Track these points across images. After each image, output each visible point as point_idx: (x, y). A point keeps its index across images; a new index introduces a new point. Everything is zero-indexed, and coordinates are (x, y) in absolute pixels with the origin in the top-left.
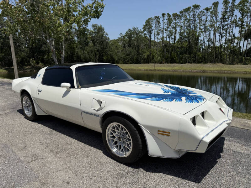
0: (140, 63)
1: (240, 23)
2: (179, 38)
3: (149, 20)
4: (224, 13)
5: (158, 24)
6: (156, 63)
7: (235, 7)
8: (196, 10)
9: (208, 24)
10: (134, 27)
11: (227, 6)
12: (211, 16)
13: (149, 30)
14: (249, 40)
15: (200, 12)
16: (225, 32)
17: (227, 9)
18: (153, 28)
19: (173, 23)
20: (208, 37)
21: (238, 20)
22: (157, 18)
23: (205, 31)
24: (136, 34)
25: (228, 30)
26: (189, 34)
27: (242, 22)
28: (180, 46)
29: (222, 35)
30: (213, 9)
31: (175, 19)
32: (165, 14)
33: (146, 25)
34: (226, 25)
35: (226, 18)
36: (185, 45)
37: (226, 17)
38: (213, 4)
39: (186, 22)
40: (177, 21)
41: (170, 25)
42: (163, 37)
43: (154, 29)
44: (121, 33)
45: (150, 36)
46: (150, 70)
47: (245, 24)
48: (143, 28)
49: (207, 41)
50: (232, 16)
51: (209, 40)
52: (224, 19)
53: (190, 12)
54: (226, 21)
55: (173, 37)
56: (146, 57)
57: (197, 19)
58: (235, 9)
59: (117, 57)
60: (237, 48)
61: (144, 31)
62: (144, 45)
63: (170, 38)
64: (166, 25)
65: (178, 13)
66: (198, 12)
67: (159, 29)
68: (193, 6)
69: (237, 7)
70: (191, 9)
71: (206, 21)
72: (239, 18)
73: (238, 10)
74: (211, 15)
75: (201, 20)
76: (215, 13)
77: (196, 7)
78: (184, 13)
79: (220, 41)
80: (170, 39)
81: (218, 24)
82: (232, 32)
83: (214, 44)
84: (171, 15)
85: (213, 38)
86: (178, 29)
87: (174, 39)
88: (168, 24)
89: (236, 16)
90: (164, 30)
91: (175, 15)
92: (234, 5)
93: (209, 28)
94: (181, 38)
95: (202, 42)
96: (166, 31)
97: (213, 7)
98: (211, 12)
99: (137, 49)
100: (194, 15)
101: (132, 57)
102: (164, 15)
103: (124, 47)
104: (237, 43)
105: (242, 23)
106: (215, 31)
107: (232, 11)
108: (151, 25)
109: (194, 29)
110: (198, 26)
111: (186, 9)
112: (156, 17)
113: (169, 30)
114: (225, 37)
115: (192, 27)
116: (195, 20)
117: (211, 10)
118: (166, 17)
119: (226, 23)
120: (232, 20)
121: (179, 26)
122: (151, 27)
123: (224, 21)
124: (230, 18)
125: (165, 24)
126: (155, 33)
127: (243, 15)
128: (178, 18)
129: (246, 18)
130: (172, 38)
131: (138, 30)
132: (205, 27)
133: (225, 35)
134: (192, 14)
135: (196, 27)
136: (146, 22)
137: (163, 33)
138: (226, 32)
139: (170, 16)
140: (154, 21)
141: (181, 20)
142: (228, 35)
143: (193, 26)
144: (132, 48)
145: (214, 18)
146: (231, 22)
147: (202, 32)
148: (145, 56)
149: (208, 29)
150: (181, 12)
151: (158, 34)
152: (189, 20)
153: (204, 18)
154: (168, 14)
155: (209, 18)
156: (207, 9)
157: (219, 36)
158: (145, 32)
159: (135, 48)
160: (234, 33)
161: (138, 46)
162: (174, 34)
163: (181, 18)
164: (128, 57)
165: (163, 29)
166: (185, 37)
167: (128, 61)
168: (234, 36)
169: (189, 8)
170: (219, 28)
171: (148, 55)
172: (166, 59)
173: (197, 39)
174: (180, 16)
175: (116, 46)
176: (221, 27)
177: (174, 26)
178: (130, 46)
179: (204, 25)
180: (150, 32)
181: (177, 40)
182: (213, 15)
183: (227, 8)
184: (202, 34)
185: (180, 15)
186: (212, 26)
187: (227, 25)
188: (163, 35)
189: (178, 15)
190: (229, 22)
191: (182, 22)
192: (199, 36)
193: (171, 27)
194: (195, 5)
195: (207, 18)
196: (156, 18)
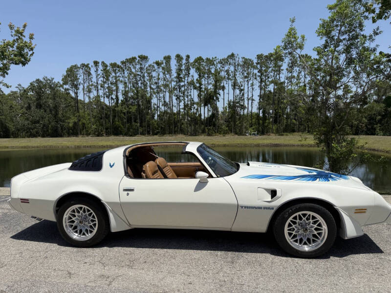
0: (61, 136)
1: (198, 85)
2: (122, 99)
3: (72, 67)
4: (179, 71)
5: (89, 76)
6: (90, 134)
7: (191, 65)
8: (143, 63)
9: (161, 83)
10: (46, 77)
11: (181, 62)
12: (164, 73)
13: (74, 84)
14: (209, 105)
15: (149, 66)
16: (182, 95)
17: (182, 67)
18: (80, 81)
19: (111, 76)
20: (163, 101)
21: (195, 81)
22: (85, 66)
23: (158, 93)
24: (50, 87)
25: (186, 93)
26: (137, 94)
27: (201, 84)
28: (125, 111)
29: (179, 98)
30: (164, 64)
31: (115, 71)
32: (99, 63)
33: (68, 76)
34: (182, 86)
35: (181, 78)
36: (134, 109)
37: (182, 76)
38: (165, 58)
39: (131, 78)
40: (118, 75)
41: (108, 79)
42: (98, 96)
43: (82, 82)
44: (20, 85)
45: (76, 93)
46: (85, 147)
47: (203, 87)
48: (63, 80)
49: (162, 105)
50: (189, 76)
51: (165, 104)
52: (179, 79)
53: (136, 65)
54: (182, 81)
55: (114, 97)
56: (71, 125)
57: (146, 75)
58: (191, 67)
59: (14, 125)
60: (197, 115)
61: (64, 84)
62: (66, 107)
63: (110, 98)
64: (102, 79)
65: (119, 63)
66: (147, 65)
67: (91, 83)
68: (139, 57)
69: (193, 65)
70: (137, 61)
71: (159, 79)
72: (197, 80)
73: (194, 69)
74: (163, 71)
75: (151, 77)
76: (168, 70)
77: (144, 58)
78: (128, 65)
79: (177, 107)
80: (110, 100)
81: (173, 84)
82: (190, 95)
83: (172, 110)
84: (109, 65)
85: (169, 102)
86: (121, 87)
87: (115, 100)
88: (104, 77)
89: (193, 76)
90: (99, 87)
91: (114, 65)
92: (189, 62)
93: (162, 88)
94: (126, 99)
95: (156, 107)
96: (101, 87)
97: (164, 62)
98: (163, 68)
99: (53, 112)
100: (141, 68)
101: (44, 125)
102: (96, 63)
103: (29, 108)
104: (197, 109)
105: (200, 86)
106: (171, 92)
107: (188, 69)
108: (77, 77)
109: (143, 88)
110: (149, 84)
111: (130, 59)
112: (83, 65)
113: (106, 85)
114: (183, 102)
115: (140, 85)
116: (144, 77)
117: (162, 66)
118: (101, 67)
119: (182, 84)
120: (189, 81)
121: (121, 82)
122: (77, 79)
123: (180, 81)
124: (186, 78)
125: (99, 76)
126: (83, 89)
127: (200, 76)
128: (119, 71)
129: (203, 80)
130: (112, 98)
131: (53, 81)
132: (158, 87)
133: (182, 98)
134: (138, 67)
135: (145, 86)
136: (67, 71)
137: (98, 91)
138: (184, 95)
139: (106, 66)
140: (81, 71)
141: (124, 73)
142: (186, 99)
143: (141, 83)
144: (45, 111)
145: (168, 76)
146: (187, 82)
147: (154, 93)
148: (69, 123)
149: (161, 90)
150: (123, 63)
151: (90, 91)
152: (135, 76)
153: (154, 74)
154: (103, 62)
155: (161, 76)
156: (158, 63)
157: (177, 99)
158: (66, 87)
159: (51, 111)
160: (192, 97)
161: (56, 108)
162: (114, 93)
163: (124, 71)
164: (38, 125)
165: (97, 83)
166: (132, 97)
167: (37, 133)
168: (193, 101)
169: (134, 59)
170: (175, 89)
171: (75, 123)
172: (107, 129)
173: (149, 102)
174: (122, 68)
175: (11, 106)
176: (177, 88)
177: (114, 81)
178: (39, 106)
179: (156, 83)
180: (76, 87)
181: (120, 102)
182: (166, 73)
183: (180, 65)
184: (155, 96)
185: (122, 66)
186: (166, 86)
187: (184, 86)
188: (98, 93)
189: (118, 67)
190: (186, 83)
191: (126, 77)
192: (151, 98)
193: (109, 82)
194: (142, 56)
195: (159, 75)
196: (83, 67)
